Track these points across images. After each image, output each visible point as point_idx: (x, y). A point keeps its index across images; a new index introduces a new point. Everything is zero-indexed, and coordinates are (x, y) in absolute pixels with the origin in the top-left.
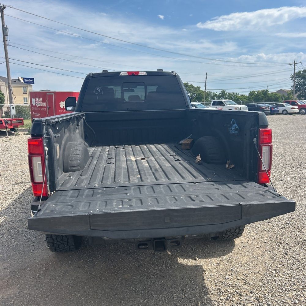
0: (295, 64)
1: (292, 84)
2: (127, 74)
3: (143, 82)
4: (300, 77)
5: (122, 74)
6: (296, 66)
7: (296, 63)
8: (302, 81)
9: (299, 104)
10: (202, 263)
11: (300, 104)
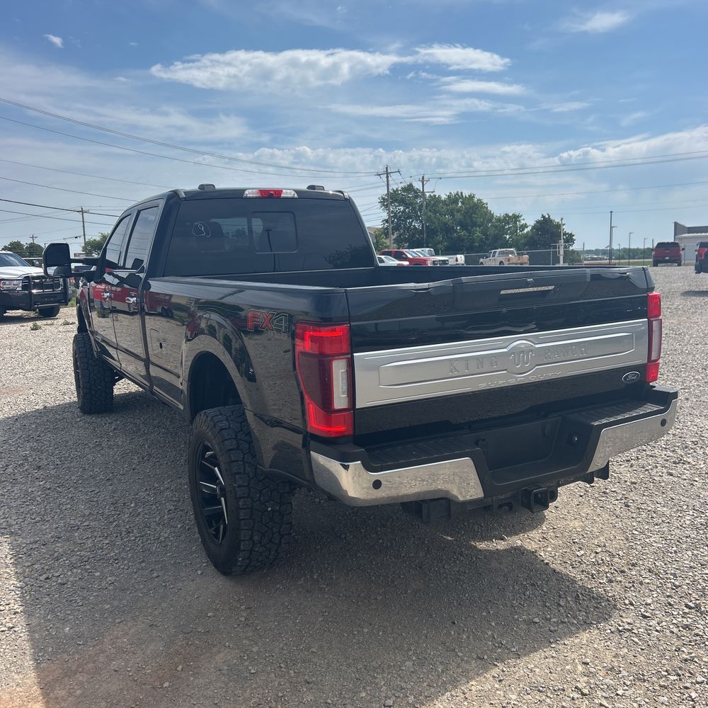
0: (387, 174)
1: (385, 215)
2: (259, 195)
3: (292, 213)
4: (396, 201)
5: (248, 194)
6: (390, 178)
7: (389, 171)
8: (402, 208)
9: (409, 256)
10: (519, 543)
11: (411, 257)
